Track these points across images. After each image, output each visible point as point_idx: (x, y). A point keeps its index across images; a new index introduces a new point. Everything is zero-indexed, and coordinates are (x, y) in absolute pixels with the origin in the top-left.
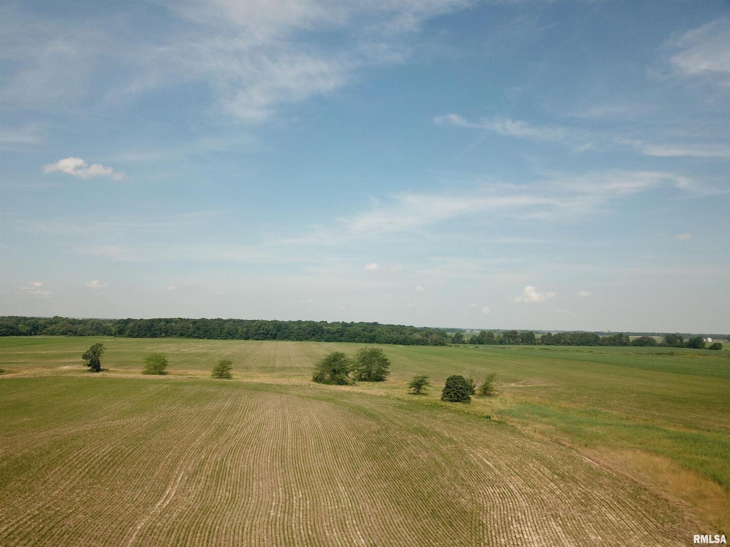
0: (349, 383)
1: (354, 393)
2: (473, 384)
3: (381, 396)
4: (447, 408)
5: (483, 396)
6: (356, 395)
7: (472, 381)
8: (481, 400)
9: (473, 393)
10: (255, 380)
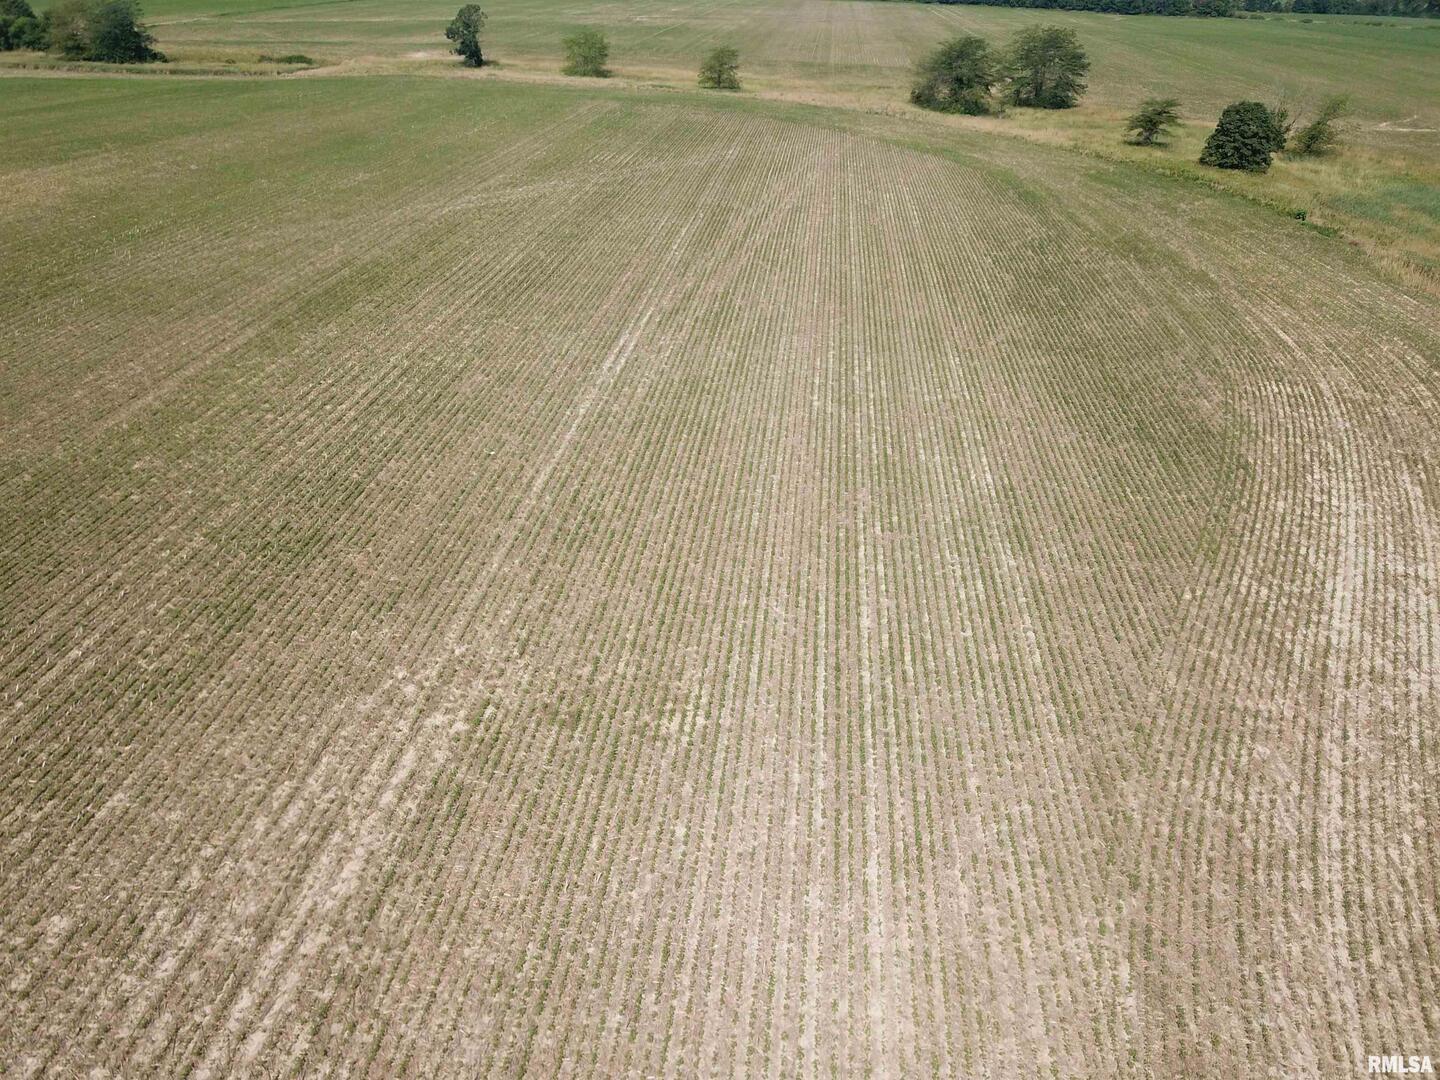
0: (991, 110)
1: (1000, 135)
2: (1285, 124)
3: (1061, 147)
4: (1209, 185)
5: (1301, 156)
6: (1004, 143)
7: (1283, 115)
8: (1295, 167)
9: (1280, 147)
10: (790, 97)
